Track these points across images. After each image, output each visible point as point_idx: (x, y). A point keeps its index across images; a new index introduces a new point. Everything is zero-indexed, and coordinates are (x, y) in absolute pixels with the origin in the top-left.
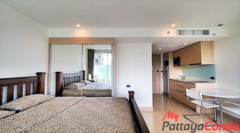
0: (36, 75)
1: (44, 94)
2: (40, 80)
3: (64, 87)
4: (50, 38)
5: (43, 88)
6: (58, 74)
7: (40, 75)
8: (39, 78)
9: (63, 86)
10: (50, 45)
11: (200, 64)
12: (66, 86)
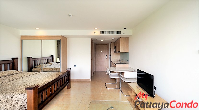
0: (12, 59)
1: (17, 70)
2: (14, 62)
3: (35, 66)
4: (21, 36)
5: (17, 67)
6: (29, 58)
7: (14, 59)
8: (13, 61)
9: (33, 66)
10: (22, 40)
11: (120, 52)
12: (36, 66)
